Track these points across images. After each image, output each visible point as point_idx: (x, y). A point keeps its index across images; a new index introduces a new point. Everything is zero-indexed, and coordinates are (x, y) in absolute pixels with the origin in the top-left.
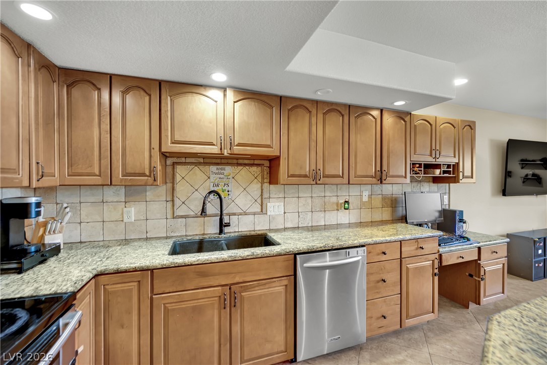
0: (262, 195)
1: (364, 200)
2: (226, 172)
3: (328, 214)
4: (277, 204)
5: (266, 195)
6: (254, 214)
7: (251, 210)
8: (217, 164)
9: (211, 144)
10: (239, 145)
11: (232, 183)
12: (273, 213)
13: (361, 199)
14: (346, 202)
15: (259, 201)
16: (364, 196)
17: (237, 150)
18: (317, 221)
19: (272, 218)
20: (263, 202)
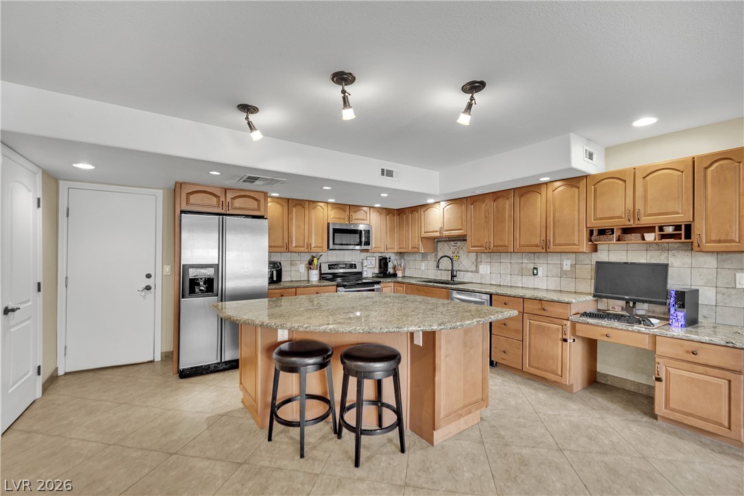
0: (476, 260)
1: (564, 269)
2: (458, 245)
3: (525, 278)
4: (485, 266)
5: (479, 260)
6: (472, 272)
7: (470, 269)
8: (454, 241)
9: (437, 232)
10: (446, 231)
11: (461, 252)
12: (482, 273)
13: (561, 268)
14: (535, 268)
15: (475, 263)
16: (564, 264)
17: (446, 233)
18: (515, 283)
19: (482, 276)
20: (477, 264)
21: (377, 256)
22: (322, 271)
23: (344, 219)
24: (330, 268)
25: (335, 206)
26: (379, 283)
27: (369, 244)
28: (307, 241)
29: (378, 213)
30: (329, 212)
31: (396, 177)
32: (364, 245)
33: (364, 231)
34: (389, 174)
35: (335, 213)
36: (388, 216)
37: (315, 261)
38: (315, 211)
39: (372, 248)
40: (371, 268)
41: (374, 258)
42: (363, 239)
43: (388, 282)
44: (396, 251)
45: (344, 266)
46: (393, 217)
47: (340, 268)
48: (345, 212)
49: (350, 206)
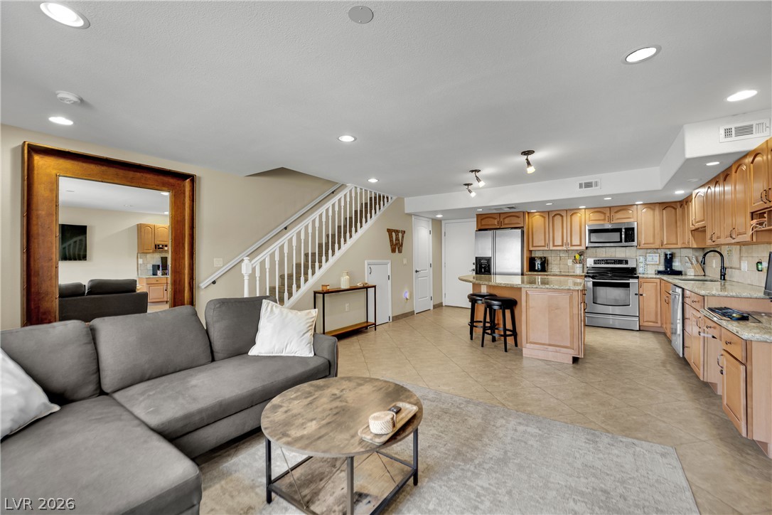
4: (745, 262)
5: (741, 255)
6: (738, 269)
12: (743, 270)
14: (759, 262)
19: (743, 274)
20: (740, 260)
21: (662, 252)
22: (588, 266)
23: (604, 220)
24: (595, 262)
25: (593, 210)
26: (638, 278)
27: (633, 241)
28: (565, 241)
29: (649, 209)
30: (587, 216)
31: (596, 186)
32: (626, 241)
33: (625, 229)
34: (588, 185)
35: (593, 216)
36: (664, 211)
37: (578, 257)
38: (574, 217)
39: (639, 244)
40: (652, 265)
41: (658, 255)
42: (623, 236)
43: (651, 278)
44: (679, 246)
45: (613, 261)
46: (673, 210)
47: (608, 263)
48: (605, 214)
49: (610, 208)
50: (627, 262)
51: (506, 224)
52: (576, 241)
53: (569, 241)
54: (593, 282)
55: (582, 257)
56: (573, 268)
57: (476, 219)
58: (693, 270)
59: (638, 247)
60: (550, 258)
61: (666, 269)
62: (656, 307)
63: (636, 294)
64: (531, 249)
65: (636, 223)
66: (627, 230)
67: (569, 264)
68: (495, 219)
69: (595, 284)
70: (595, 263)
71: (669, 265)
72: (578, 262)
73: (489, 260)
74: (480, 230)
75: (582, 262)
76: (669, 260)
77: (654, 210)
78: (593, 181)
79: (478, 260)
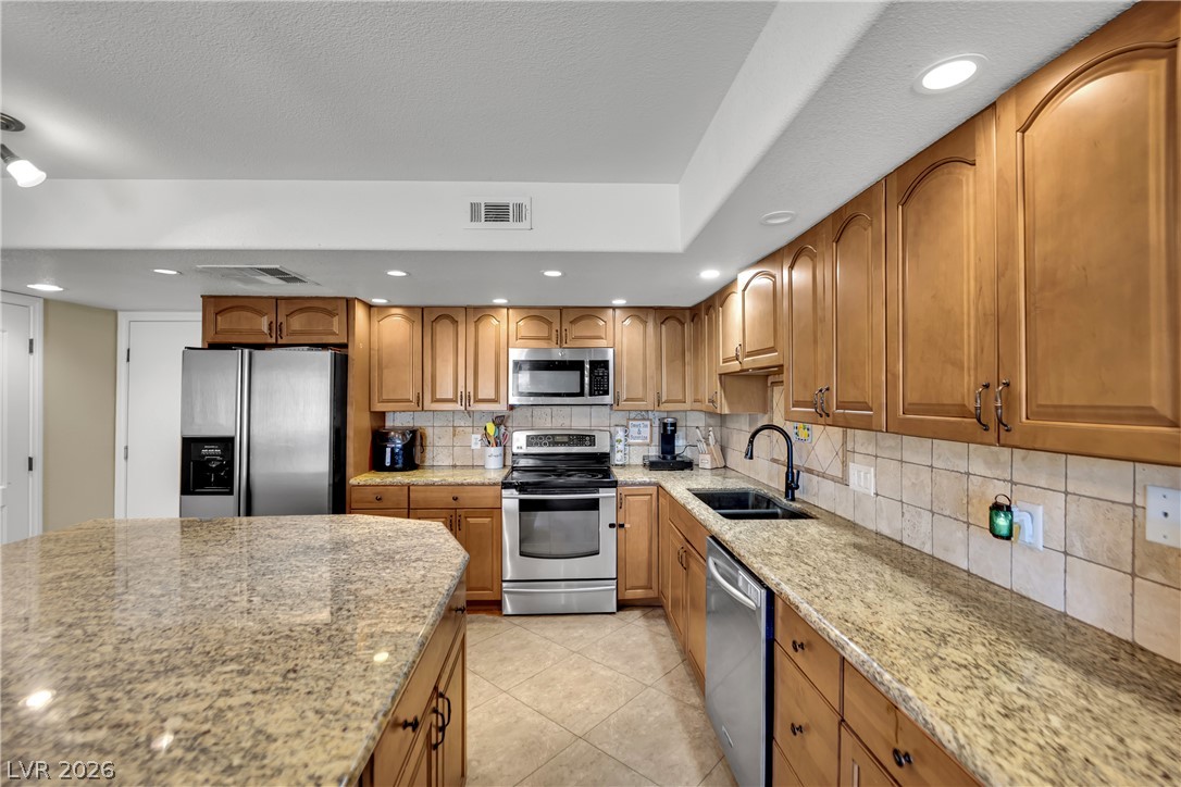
0: (844, 447)
3: (978, 539)
4: (864, 468)
5: (849, 446)
6: (833, 479)
7: (830, 471)
10: (748, 355)
12: (857, 487)
15: (840, 454)
18: (946, 550)
19: (858, 499)
20: (845, 455)
21: (656, 417)
22: (515, 450)
23: (548, 338)
24: (531, 441)
25: (524, 313)
26: (614, 484)
27: (606, 393)
28: (461, 388)
29: (637, 322)
30: (513, 326)
31: (519, 218)
32: (591, 395)
33: (591, 363)
34: (497, 213)
35: (526, 328)
36: (663, 326)
37: (491, 429)
38: (481, 326)
39: (617, 401)
40: (639, 445)
41: (648, 423)
42: (587, 380)
43: (641, 484)
44: (687, 406)
45: (566, 439)
46: (680, 327)
47: (556, 444)
48: (550, 323)
49: (562, 309)
50: (592, 443)
51: (294, 333)
52: (487, 391)
53: (470, 389)
54: (522, 502)
55: (502, 428)
56: (482, 456)
57: (199, 315)
58: (708, 457)
59: (615, 407)
60: (429, 432)
61: (664, 458)
62: (650, 551)
63: (612, 526)
64: (379, 407)
65: (611, 351)
66: (594, 364)
67: (473, 447)
68: (261, 313)
69: (525, 506)
70: (529, 444)
71: (668, 448)
72: (492, 441)
73: (227, 443)
74: (213, 346)
75: (501, 442)
76: (667, 438)
77: (645, 323)
78: (510, 200)
79: (190, 445)
